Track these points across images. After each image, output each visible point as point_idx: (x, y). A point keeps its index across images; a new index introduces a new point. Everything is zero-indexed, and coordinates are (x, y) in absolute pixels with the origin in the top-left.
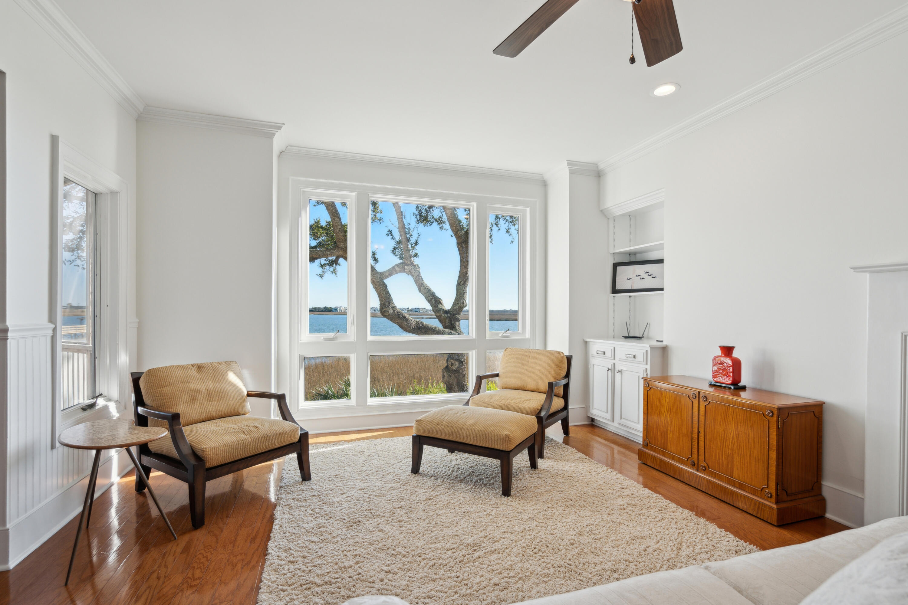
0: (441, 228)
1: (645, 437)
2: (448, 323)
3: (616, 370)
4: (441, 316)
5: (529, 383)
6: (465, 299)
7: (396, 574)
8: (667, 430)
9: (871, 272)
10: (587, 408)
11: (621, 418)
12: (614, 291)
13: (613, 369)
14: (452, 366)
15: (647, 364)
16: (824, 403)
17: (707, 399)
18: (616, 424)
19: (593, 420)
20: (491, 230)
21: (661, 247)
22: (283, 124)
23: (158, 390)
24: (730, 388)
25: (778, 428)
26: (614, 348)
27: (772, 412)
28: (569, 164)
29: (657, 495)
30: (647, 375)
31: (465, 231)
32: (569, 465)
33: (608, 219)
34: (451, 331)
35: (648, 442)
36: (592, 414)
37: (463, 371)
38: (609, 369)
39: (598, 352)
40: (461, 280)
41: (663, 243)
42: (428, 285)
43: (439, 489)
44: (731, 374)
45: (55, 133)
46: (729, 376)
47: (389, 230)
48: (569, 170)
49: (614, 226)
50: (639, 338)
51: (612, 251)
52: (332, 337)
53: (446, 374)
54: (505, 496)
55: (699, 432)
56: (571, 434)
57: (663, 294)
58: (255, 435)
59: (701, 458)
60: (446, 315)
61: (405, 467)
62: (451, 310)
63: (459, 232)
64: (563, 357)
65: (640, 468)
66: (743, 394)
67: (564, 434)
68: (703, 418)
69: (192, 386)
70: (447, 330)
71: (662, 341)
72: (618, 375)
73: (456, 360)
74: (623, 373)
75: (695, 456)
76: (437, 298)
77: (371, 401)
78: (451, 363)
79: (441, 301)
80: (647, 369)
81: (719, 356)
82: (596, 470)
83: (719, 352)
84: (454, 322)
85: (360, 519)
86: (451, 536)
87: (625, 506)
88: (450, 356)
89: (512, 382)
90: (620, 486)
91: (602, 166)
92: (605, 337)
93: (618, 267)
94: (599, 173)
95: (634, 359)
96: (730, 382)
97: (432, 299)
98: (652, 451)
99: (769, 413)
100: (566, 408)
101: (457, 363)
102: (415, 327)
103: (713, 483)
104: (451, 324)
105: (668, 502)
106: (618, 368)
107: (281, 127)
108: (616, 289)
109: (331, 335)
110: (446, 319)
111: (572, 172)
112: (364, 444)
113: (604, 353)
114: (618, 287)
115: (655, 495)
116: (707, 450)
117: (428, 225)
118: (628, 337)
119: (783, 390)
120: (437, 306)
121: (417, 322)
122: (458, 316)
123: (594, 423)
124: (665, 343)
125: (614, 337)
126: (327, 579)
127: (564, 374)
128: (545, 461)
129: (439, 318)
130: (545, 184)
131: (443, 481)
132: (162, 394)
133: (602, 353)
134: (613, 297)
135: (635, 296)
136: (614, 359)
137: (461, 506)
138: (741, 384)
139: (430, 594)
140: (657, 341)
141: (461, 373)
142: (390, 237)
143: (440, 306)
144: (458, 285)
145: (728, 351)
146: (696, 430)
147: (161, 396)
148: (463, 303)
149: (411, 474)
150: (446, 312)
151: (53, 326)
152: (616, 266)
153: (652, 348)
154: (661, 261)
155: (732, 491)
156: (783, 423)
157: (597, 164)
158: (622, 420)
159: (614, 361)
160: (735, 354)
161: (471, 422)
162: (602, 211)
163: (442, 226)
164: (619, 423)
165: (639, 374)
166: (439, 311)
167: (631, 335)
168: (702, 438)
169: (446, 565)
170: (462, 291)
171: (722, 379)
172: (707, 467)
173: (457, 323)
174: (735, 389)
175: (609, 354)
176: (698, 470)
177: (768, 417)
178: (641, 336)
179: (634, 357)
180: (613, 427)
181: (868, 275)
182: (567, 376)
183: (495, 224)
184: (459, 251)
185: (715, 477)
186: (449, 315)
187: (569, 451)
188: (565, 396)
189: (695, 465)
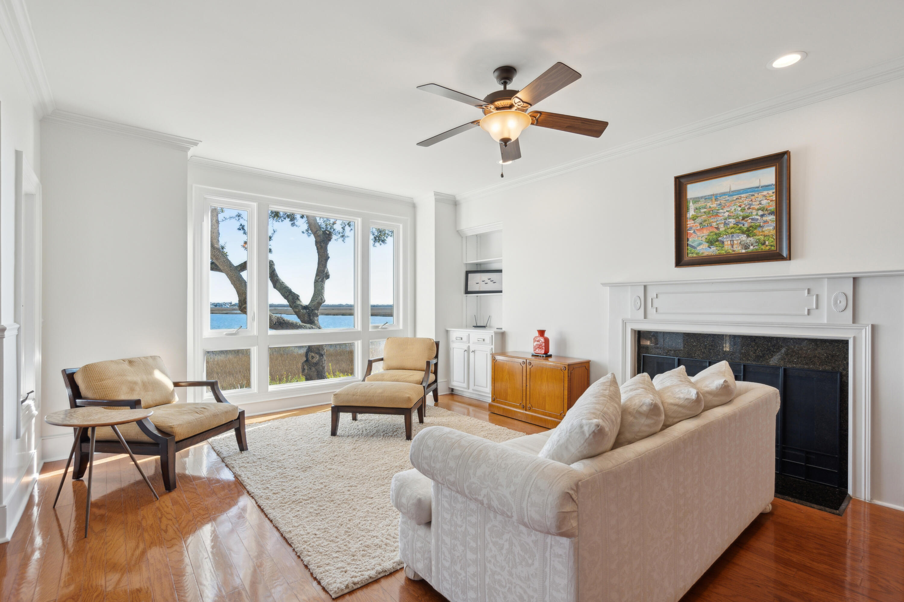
0: (293, 225)
1: (493, 395)
2: (306, 318)
3: (471, 350)
4: (299, 311)
5: (409, 363)
6: (323, 295)
7: (356, 486)
8: (507, 387)
9: (609, 286)
10: (448, 381)
11: (474, 386)
12: (467, 292)
13: (468, 350)
14: (312, 359)
15: (492, 345)
16: (590, 361)
17: (531, 364)
18: (470, 390)
19: (452, 390)
20: (344, 229)
21: (500, 261)
22: (200, 141)
23: (99, 383)
24: (543, 356)
25: (568, 376)
26: (469, 334)
27: (565, 367)
28: (435, 195)
29: (504, 427)
30: (492, 352)
31: (323, 231)
32: (445, 418)
33: (462, 237)
34: (312, 326)
35: (495, 398)
36: (452, 386)
37: (323, 364)
38: (465, 350)
39: (457, 338)
40: (318, 277)
41: (502, 259)
42: (283, 281)
43: (358, 442)
44: (544, 348)
45: (19, 149)
46: (543, 349)
47: (241, 225)
48: (435, 198)
49: (466, 243)
50: (484, 327)
51: (465, 262)
52: (234, 332)
53: (306, 367)
54: (409, 440)
55: (526, 386)
56: (439, 401)
57: (502, 295)
58: (207, 414)
59: (528, 402)
60: (305, 311)
61: (323, 433)
62: (310, 306)
63: (319, 231)
64: (433, 342)
65: (490, 416)
66: (550, 359)
67: (435, 401)
68: (529, 376)
69: (129, 378)
70: (308, 325)
71: (502, 329)
72: (472, 355)
73: (316, 353)
74: (476, 353)
75: (524, 401)
76: (294, 294)
77: (273, 388)
78: (312, 356)
79: (299, 298)
80: (492, 348)
81: (538, 337)
82: (464, 419)
83: (537, 334)
84: (314, 317)
85: (310, 466)
86: (383, 465)
87: (486, 435)
88: (310, 349)
89: (394, 363)
90: (481, 426)
91: (458, 198)
92: (460, 326)
93: (469, 274)
94: (456, 203)
95: (484, 342)
96: (543, 352)
97: (289, 295)
98: (498, 403)
99: (564, 368)
100: (436, 381)
101: (318, 356)
102: (276, 323)
103: (535, 416)
104: (310, 319)
105: (510, 430)
106: (472, 349)
107: (198, 144)
108: (468, 290)
109: (233, 331)
110: (304, 315)
111: (437, 201)
112: (276, 423)
113: (462, 339)
114: (469, 289)
115: (503, 428)
116: (531, 396)
117: (280, 220)
118: (477, 327)
119: (570, 355)
120: (295, 302)
121: (278, 318)
122: (316, 311)
123: (453, 393)
124: (503, 330)
125: (467, 327)
126: (310, 496)
127: (435, 355)
128: (428, 418)
129: (297, 314)
130: (414, 206)
131: (359, 437)
132: (104, 386)
133: (460, 338)
134: (465, 297)
135: (480, 296)
136: (469, 343)
137: (380, 449)
138: (549, 354)
139: (385, 490)
140: (497, 328)
141: (322, 366)
142: (242, 232)
143: (298, 303)
144: (316, 282)
145: (542, 333)
146: (524, 385)
147: (101, 389)
148: (322, 299)
149: (331, 437)
150: (306, 307)
151: (18, 326)
152: (467, 273)
153: (496, 333)
154: (500, 271)
155: (545, 419)
156: (571, 373)
157: (455, 196)
158: (476, 387)
159: (469, 344)
160: (546, 335)
161: (380, 391)
162: (458, 231)
163: (294, 223)
164: (473, 390)
165: (487, 353)
166: (297, 307)
167: (478, 325)
168: (528, 389)
169: (387, 477)
170: (320, 288)
171: (538, 351)
172: (531, 407)
173: (316, 318)
174: (546, 356)
175: (465, 339)
176: (526, 410)
177: (563, 371)
178: (485, 325)
179: (484, 340)
180: (468, 393)
181: (608, 287)
182: (437, 357)
183: (348, 224)
184: (317, 249)
185: (536, 413)
186: (308, 311)
187: (442, 411)
188: (436, 373)
189: (524, 408)
